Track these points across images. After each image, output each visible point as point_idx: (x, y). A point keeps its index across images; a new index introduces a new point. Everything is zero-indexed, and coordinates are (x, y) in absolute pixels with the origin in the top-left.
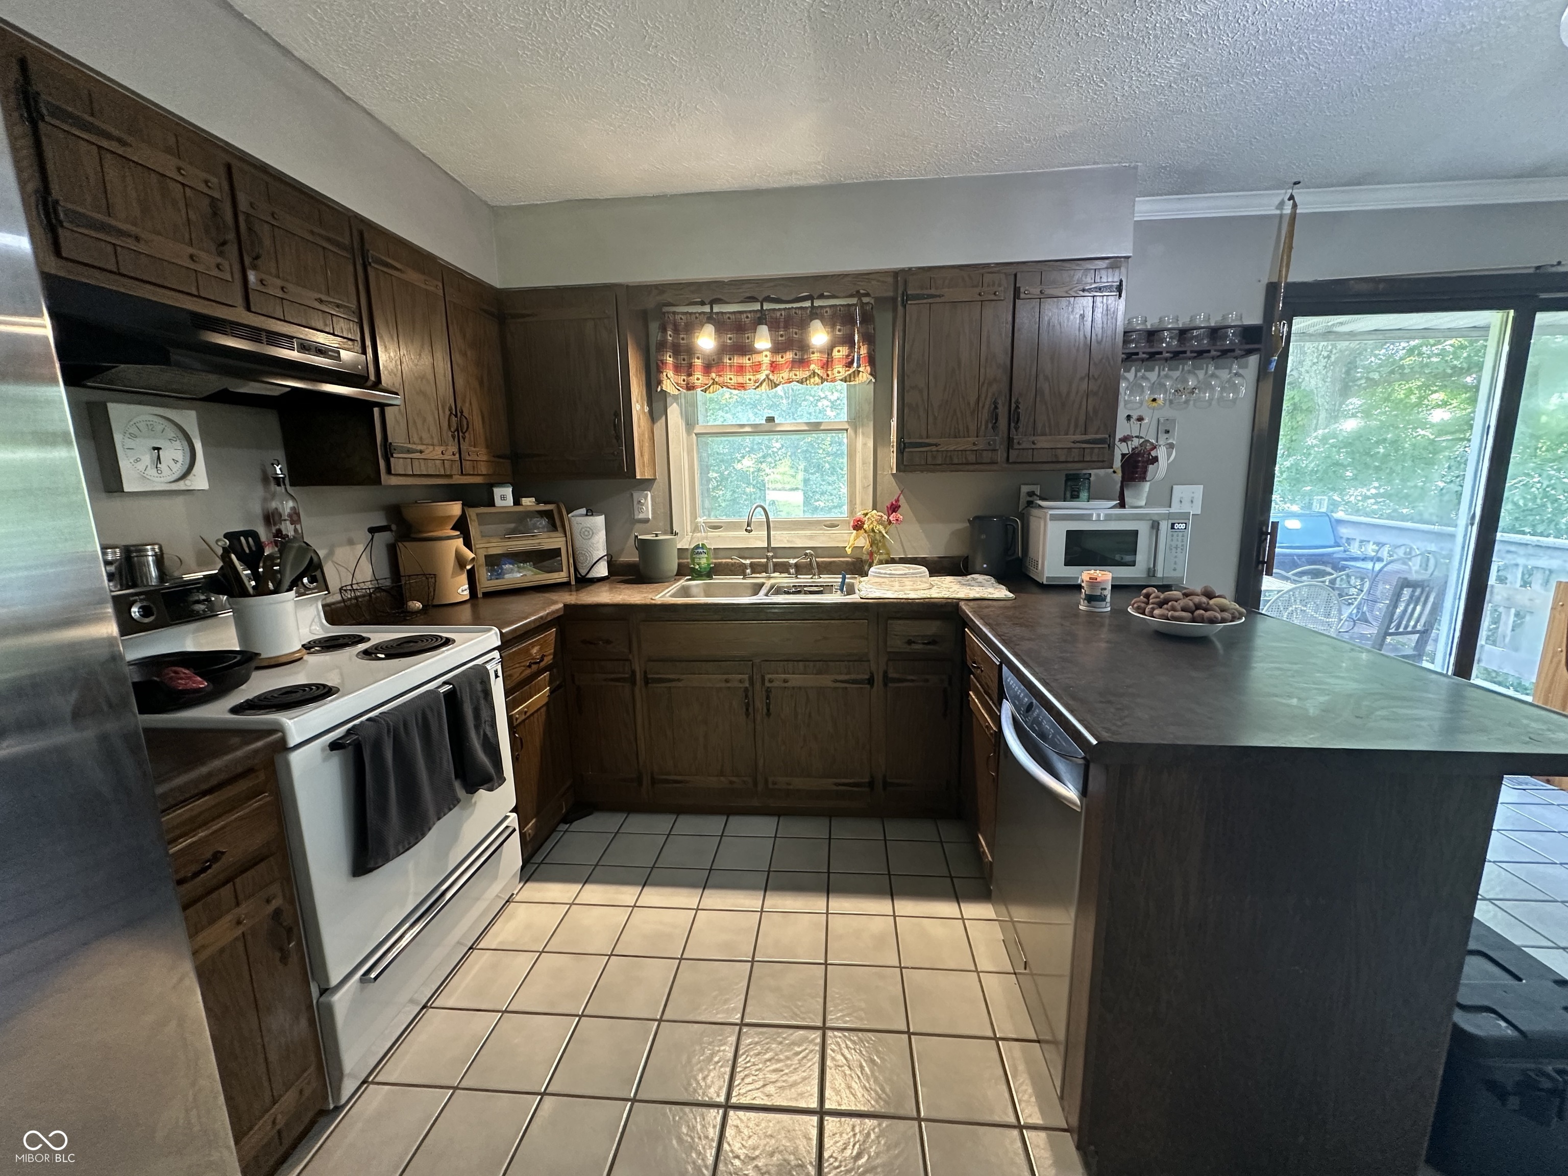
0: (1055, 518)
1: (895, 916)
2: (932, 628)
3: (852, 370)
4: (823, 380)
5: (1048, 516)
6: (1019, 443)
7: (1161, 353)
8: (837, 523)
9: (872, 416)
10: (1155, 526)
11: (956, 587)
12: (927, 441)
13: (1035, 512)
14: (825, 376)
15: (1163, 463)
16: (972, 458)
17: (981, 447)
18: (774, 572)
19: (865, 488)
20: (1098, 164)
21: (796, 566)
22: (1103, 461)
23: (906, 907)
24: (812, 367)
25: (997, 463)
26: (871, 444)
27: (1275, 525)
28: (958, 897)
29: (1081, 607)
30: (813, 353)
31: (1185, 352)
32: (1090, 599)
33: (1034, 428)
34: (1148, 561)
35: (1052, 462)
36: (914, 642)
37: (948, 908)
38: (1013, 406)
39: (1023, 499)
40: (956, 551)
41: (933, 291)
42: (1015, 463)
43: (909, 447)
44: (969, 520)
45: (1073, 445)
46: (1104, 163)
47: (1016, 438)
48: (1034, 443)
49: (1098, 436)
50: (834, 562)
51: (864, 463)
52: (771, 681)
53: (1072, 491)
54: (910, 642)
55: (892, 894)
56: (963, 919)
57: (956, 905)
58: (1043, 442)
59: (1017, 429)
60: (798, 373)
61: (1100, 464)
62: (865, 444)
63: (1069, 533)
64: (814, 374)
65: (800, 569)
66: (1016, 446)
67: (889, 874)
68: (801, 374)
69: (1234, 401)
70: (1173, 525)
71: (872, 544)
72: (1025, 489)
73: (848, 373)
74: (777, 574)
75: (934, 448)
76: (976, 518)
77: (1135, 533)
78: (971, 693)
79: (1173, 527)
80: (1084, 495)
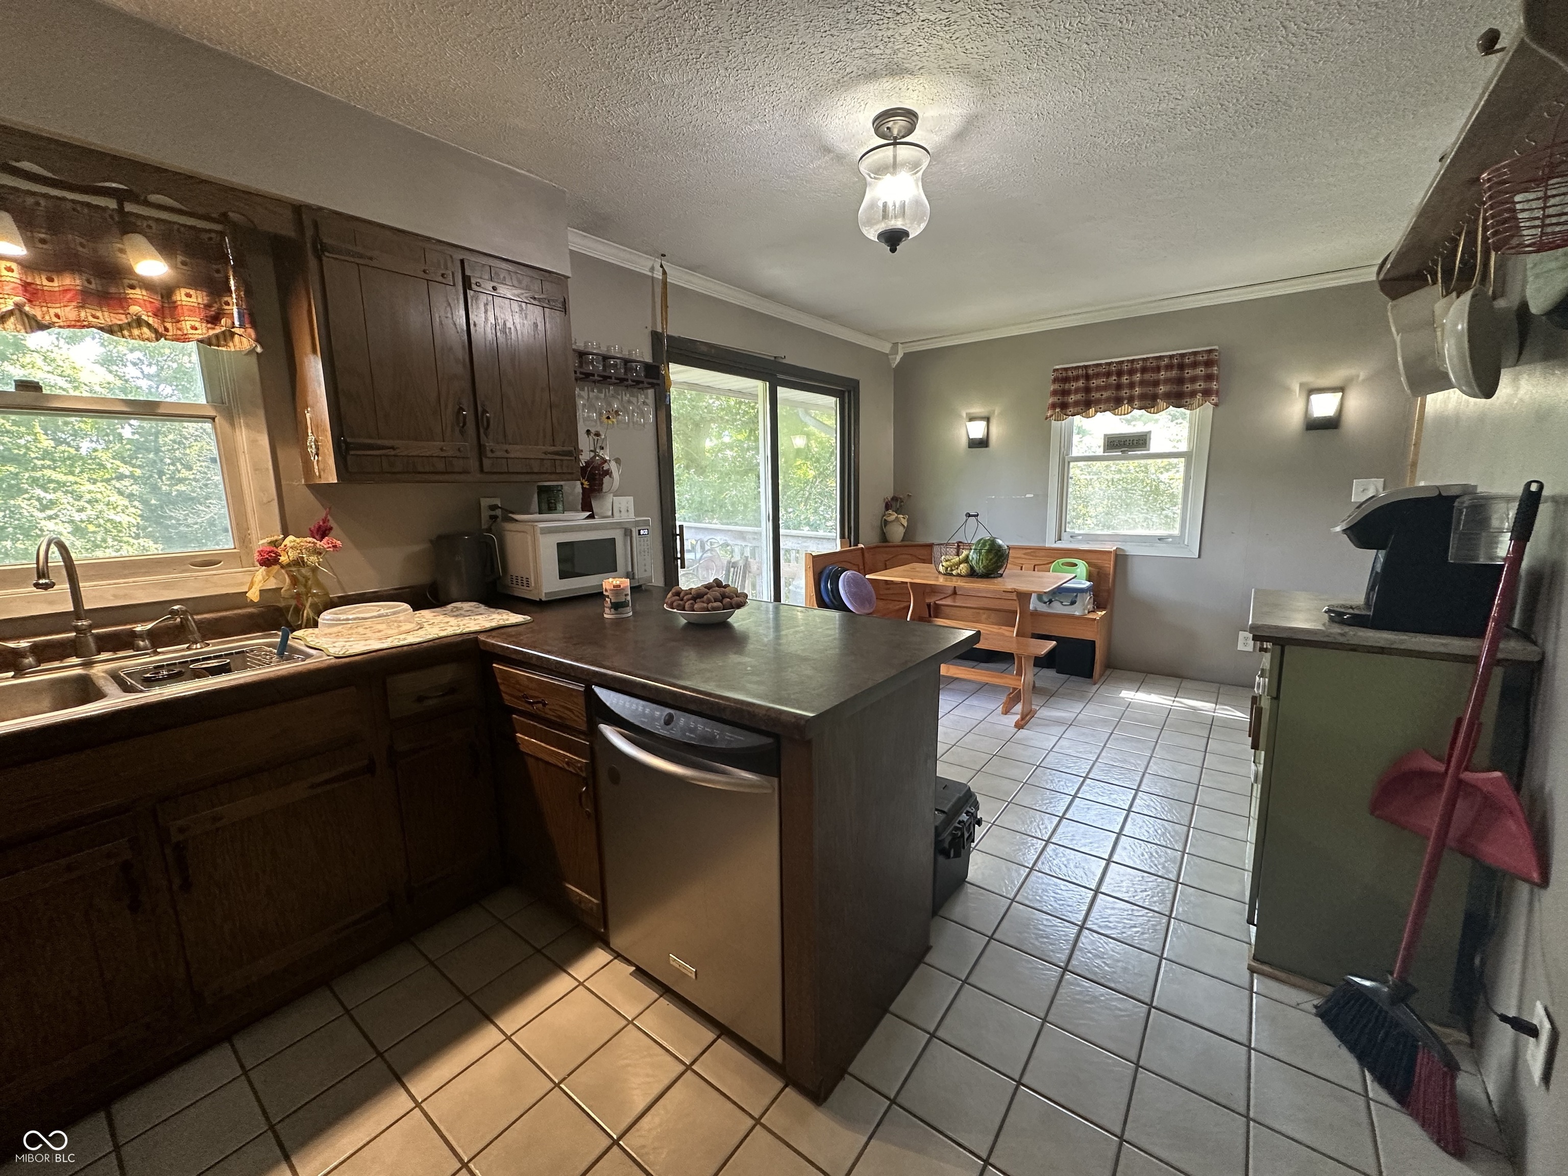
0: (546, 531)
1: (508, 1038)
2: (446, 674)
3: (218, 330)
4: (158, 336)
5: (539, 531)
6: (492, 451)
7: (610, 378)
8: (217, 558)
9: (260, 401)
10: (628, 533)
11: (453, 621)
12: (379, 442)
13: (509, 526)
14: (161, 330)
15: (616, 474)
16: (441, 466)
17: (450, 454)
18: (99, 653)
19: (264, 505)
20: (532, 173)
21: (150, 634)
22: (572, 473)
23: (511, 1020)
24: (134, 309)
25: (469, 473)
26: (264, 441)
27: (681, 527)
28: (560, 965)
29: (606, 616)
30: (132, 287)
31: (627, 380)
32: (616, 606)
33: (505, 436)
34: (626, 565)
35: (528, 473)
36: (427, 698)
37: (560, 985)
38: (480, 409)
39: (485, 514)
40: (420, 578)
41: (359, 249)
42: (487, 473)
43: (354, 449)
44: (431, 541)
45: (543, 456)
46: (537, 175)
47: (489, 444)
48: (507, 451)
49: (565, 449)
50: (225, 618)
51: (256, 469)
52: (181, 830)
53: (549, 503)
54: (420, 699)
55: (487, 1017)
56: (581, 984)
57: (565, 975)
58: (517, 451)
59: (486, 435)
60: (99, 314)
61: (569, 477)
62: (253, 442)
63: (560, 545)
64: (139, 322)
65: (158, 639)
66: (489, 454)
67: (467, 998)
68: (106, 317)
69: (644, 425)
70: (639, 531)
71: (295, 581)
72: (485, 502)
73: (211, 332)
74: (104, 656)
75: (392, 452)
76: (440, 537)
77: (613, 541)
78: (518, 735)
79: (639, 534)
80: (560, 507)
